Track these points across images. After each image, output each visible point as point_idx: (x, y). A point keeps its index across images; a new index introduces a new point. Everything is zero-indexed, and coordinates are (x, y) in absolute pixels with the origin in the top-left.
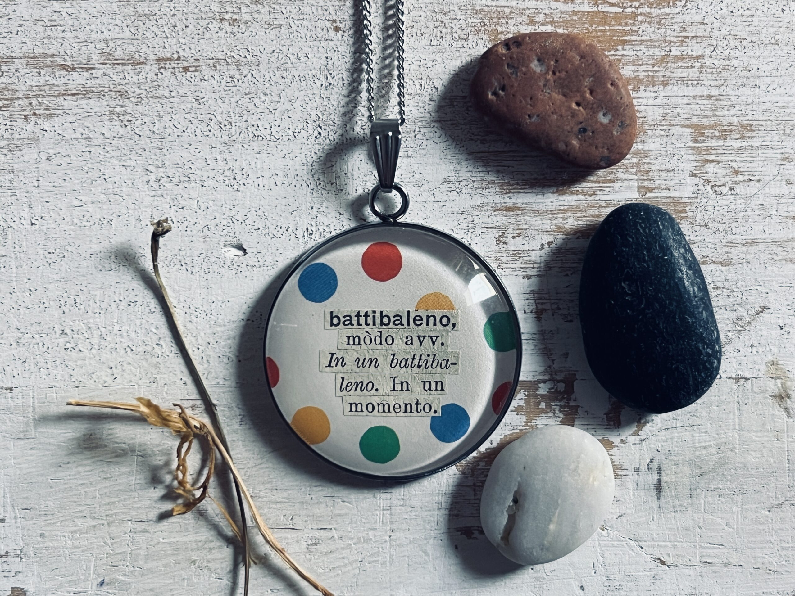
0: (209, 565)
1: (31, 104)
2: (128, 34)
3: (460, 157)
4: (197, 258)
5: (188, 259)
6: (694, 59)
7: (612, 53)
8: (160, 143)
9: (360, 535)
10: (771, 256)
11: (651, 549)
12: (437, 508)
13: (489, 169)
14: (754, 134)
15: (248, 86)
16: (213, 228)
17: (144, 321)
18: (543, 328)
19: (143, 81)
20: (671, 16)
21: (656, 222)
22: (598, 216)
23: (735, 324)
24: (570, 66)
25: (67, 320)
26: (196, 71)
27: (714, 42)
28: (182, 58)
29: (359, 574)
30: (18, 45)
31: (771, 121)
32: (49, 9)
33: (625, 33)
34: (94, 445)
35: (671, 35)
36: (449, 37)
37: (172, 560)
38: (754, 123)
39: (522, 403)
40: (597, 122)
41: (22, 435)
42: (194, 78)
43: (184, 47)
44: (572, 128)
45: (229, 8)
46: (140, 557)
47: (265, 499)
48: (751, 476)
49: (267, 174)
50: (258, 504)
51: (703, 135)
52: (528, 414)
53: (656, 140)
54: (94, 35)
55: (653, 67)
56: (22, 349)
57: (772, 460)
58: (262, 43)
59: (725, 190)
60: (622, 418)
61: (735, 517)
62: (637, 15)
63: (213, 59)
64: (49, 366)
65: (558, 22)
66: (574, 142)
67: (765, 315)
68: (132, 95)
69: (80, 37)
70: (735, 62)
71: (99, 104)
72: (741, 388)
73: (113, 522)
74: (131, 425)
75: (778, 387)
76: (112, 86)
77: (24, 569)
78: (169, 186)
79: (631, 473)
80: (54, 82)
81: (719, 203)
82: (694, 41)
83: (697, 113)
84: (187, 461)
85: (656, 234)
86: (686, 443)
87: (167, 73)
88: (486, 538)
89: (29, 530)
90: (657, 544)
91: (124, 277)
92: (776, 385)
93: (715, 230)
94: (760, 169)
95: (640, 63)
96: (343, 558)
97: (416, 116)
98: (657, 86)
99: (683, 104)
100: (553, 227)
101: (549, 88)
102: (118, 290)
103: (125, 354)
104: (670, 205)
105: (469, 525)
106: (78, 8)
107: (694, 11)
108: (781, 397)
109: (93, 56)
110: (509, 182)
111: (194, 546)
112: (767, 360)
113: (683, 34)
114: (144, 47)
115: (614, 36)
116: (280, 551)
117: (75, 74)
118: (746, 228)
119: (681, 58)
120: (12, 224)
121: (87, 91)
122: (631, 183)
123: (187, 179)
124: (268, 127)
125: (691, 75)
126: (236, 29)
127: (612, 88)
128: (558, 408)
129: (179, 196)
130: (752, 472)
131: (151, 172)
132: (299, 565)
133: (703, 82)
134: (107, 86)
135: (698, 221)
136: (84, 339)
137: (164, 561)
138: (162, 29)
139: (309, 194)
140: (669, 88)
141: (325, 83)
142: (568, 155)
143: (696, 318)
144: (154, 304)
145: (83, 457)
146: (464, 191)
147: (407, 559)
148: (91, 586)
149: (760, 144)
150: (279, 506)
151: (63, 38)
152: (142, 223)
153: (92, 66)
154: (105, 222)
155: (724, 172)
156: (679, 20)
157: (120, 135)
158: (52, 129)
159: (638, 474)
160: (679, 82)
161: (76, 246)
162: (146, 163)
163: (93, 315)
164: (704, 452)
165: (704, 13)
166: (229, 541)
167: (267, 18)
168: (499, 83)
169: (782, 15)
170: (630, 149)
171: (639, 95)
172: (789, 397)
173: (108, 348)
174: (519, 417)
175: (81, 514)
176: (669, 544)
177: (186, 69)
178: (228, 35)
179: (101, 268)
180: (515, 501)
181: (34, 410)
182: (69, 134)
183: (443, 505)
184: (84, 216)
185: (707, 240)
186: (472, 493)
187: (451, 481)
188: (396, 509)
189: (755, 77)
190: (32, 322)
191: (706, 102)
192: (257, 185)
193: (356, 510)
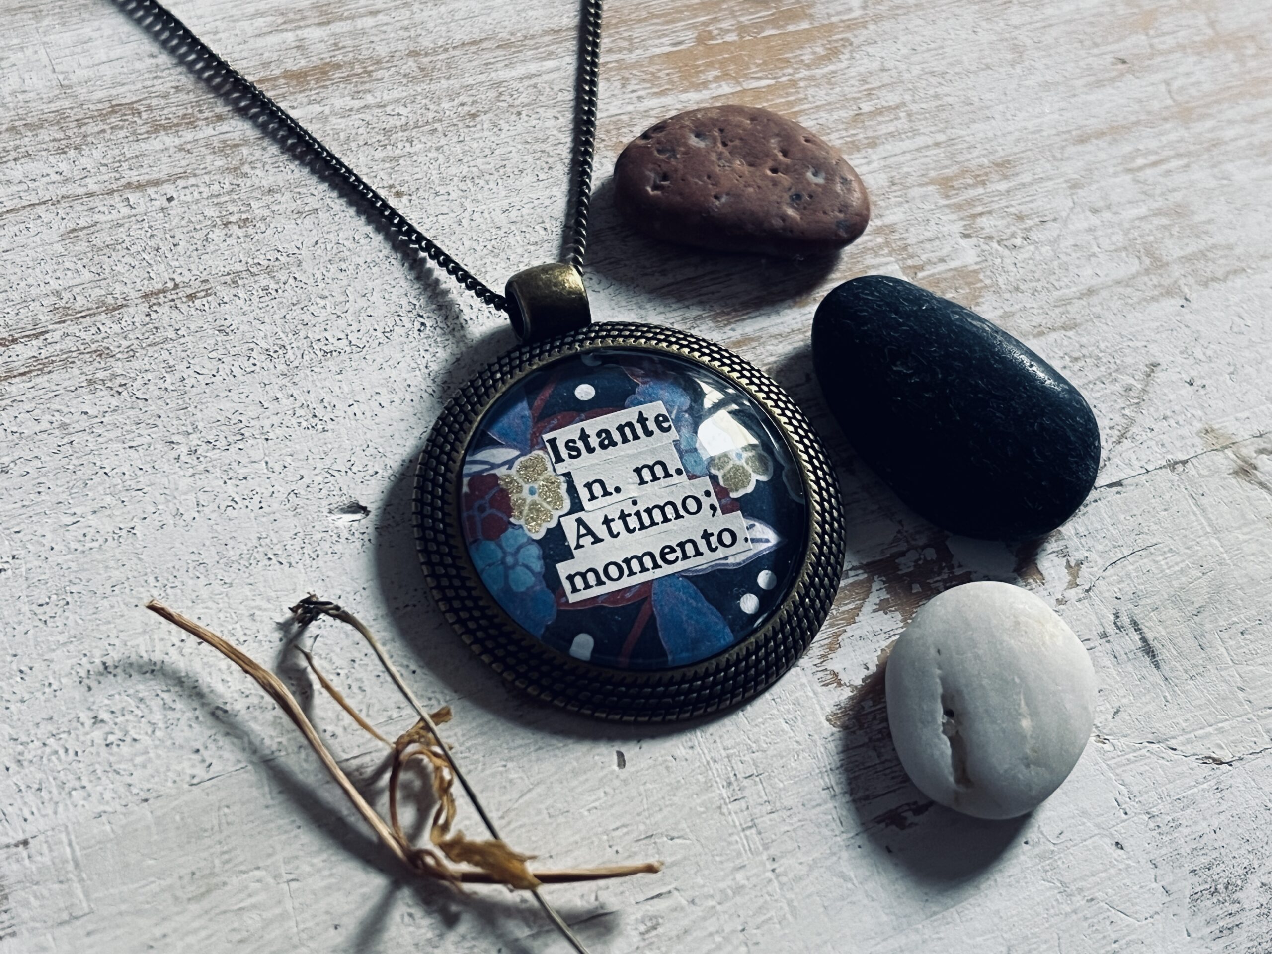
2: (87, 276)
4: (291, 542)
5: (276, 548)
6: (894, 109)
8: (180, 402)
9: (722, 885)
10: (1123, 301)
11: (1189, 747)
12: (828, 797)
13: (687, 303)
14: (1017, 170)
15: (293, 293)
16: (303, 492)
19: (129, 328)
20: (840, 72)
23: (1127, 398)
24: (741, 132)
25: (98, 701)
26: (207, 295)
27: (910, 86)
28: (181, 285)
34: (203, 890)
35: (851, 91)
38: (1011, 158)
39: (884, 595)
40: (809, 184)
41: (65, 916)
42: (207, 305)
43: (179, 271)
44: (780, 197)
45: (231, 208)
49: (362, 397)
51: (952, 188)
52: (900, 608)
54: (34, 291)
56: (28, 769)
58: (295, 237)
59: (1017, 242)
62: (797, 82)
63: (228, 274)
64: (85, 782)
66: (791, 213)
67: (1160, 376)
68: (117, 350)
69: (12, 297)
70: (949, 100)
71: (67, 376)
75: (1232, 460)
76: (82, 347)
78: (213, 454)
79: (1097, 644)
81: (1019, 259)
82: (884, 91)
83: (932, 166)
86: (1151, 575)
87: (166, 309)
90: (1192, 735)
92: (1227, 457)
93: (1031, 291)
94: (1049, 207)
96: (711, 935)
99: (908, 161)
101: (726, 161)
105: (893, 807)
107: (865, 61)
108: (1245, 472)
109: (40, 317)
110: (722, 312)
112: (1195, 430)
113: (866, 87)
117: (18, 348)
118: (1070, 278)
119: (879, 112)
121: (43, 364)
122: (890, 266)
123: (241, 437)
124: (343, 336)
125: (901, 127)
126: (251, 230)
127: (809, 144)
128: (941, 584)
129: (234, 465)
131: (178, 443)
133: (921, 131)
134: (74, 349)
135: (1003, 287)
136: (135, 719)
138: (139, 257)
140: (879, 149)
142: (791, 231)
147: (818, 899)
149: (1031, 178)
152: (184, 517)
153: (42, 330)
154: (123, 533)
155: (1005, 222)
156: (852, 74)
157: (113, 408)
159: (1108, 642)
160: (890, 139)
161: (84, 582)
162: (167, 434)
163: (141, 678)
164: (1183, 579)
165: (880, 59)
167: (293, 206)
168: (657, 173)
172: (1256, 468)
173: (183, 722)
174: (890, 615)
176: (1210, 730)
177: (192, 297)
178: (242, 240)
180: (949, 713)
181: (77, 865)
182: (30, 428)
183: (838, 790)
184: (85, 535)
185: (1028, 306)
186: (873, 754)
187: (831, 746)
188: (765, 821)
189: (981, 109)
190: (38, 720)
191: (935, 152)
192: (352, 416)
193: (698, 847)
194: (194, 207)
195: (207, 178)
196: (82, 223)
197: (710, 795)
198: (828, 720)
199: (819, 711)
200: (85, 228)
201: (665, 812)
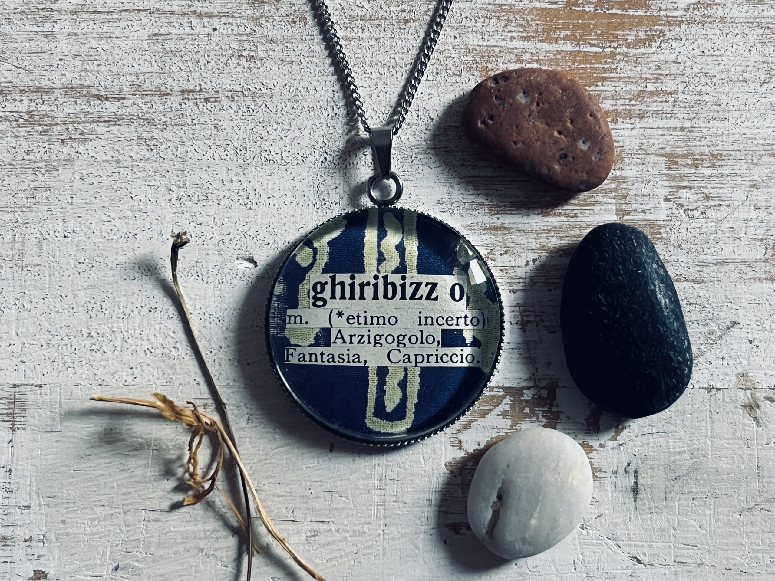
0: (216, 553)
1: (67, 129)
2: (156, 68)
3: (453, 181)
4: (212, 270)
5: (203, 270)
6: (668, 94)
7: (592, 88)
8: (182, 166)
9: (356, 528)
10: (740, 275)
11: (628, 548)
12: (427, 504)
13: (479, 192)
14: (723, 163)
15: (261, 114)
16: (227, 242)
17: (162, 326)
18: (528, 339)
19: (169, 110)
20: (647, 55)
21: (631, 240)
22: (579, 236)
23: (707, 338)
24: (552, 98)
25: (93, 324)
26: (216, 101)
27: (687, 80)
28: (204, 90)
29: (354, 565)
30: (57, 77)
31: (740, 151)
32: (86, 46)
33: (605, 70)
34: (114, 439)
35: (647, 72)
36: (443, 73)
37: (181, 548)
38: (724, 153)
39: (508, 408)
40: (577, 148)
41: (49, 429)
42: (213, 108)
43: (205, 80)
44: (554, 154)
45: (246, 46)
46: (152, 544)
47: (268, 493)
48: (723, 481)
49: (277, 194)
50: (262, 497)
51: (676, 163)
52: (513, 418)
53: (633, 167)
54: (125, 69)
55: (630, 101)
56: (51, 349)
57: (743, 467)
58: (275, 77)
59: (697, 214)
60: (601, 423)
61: (708, 519)
62: (615, 55)
63: (231, 91)
64: (75, 365)
65: (543, 60)
66: (557, 167)
67: (735, 330)
68: (158, 122)
69: (113, 70)
70: (706, 98)
71: (128, 130)
72: (713, 398)
73: (129, 511)
74: (148, 421)
75: (748, 398)
76: (140, 115)
77: (46, 553)
78: (188, 204)
79: (609, 476)
80: (89, 110)
81: (692, 226)
82: (668, 78)
83: (671, 143)
84: (198, 455)
85: (630, 250)
86: (661, 448)
87: (190, 103)
88: (473, 533)
89: (51, 516)
90: (633, 543)
91: (147, 286)
92: (746, 395)
93: (688, 250)
94: (730, 195)
95: (618, 97)
96: (340, 550)
97: (413, 143)
98: (634, 119)
99: (658, 135)
100: (538, 246)
101: (533, 118)
102: (140, 297)
103: (145, 356)
104: (645, 227)
105: (457, 521)
106: (112, 45)
107: (668, 51)
108: (751, 407)
109: (124, 87)
110: (497, 205)
111: (202, 535)
112: (737, 372)
113: (659, 72)
114: (170, 81)
115: (594, 73)
116: (281, 541)
117: (108, 103)
118: (716, 249)
119: (656, 93)
120: (47, 237)
121: (118, 119)
122: (610, 206)
123: (205, 198)
124: (279, 152)
125: (665, 108)
126: (252, 65)
127: (591, 119)
128: (541, 413)
129: (198, 214)
130: (725, 477)
131: (173, 191)
132: (299, 555)
133: (677, 115)
134: (136, 114)
135: (672, 242)
136: (108, 341)
137: (174, 549)
138: (186, 64)
139: (315, 213)
140: (645, 120)
141: (332, 114)
142: (551, 178)
143: (667, 328)
144: (172, 310)
145: (103, 450)
146: (456, 212)
147: (399, 553)
148: (106, 570)
149: (729, 172)
150: (281, 499)
151: (98, 72)
152: (163, 237)
153: (123, 96)
154: (131, 236)
155: (696, 197)
156: (654, 59)
157: (146, 158)
158: (86, 152)
159: (616, 477)
160: (654, 115)
161: (104, 257)
162: (169, 183)
163: (117, 320)
164: (678, 457)
165: (677, 54)
166: (235, 531)
167: (280, 55)
168: (488, 114)
169: (749, 55)
170: (607, 174)
171: (617, 126)
172: (758, 407)
173: (130, 350)
174: (505, 420)
175: (99, 503)
176: (645, 543)
177: (207, 100)
178: (245, 70)
179: (125, 277)
180: (500, 497)
181: (61, 405)
182: (101, 157)
183: (433, 502)
184: (111, 230)
185: (680, 260)
186: (460, 491)
187: (441, 480)
188: (390, 505)
189: (724, 111)
190: (62, 325)
191: (679, 133)
192: (268, 204)
193: (352, 505)
194: (226, 39)
195: (239, 21)
196: (162, 31)
197: (369, 482)
198: (445, 465)
199: (443, 459)
200: (162, 35)
201: (343, 482)
